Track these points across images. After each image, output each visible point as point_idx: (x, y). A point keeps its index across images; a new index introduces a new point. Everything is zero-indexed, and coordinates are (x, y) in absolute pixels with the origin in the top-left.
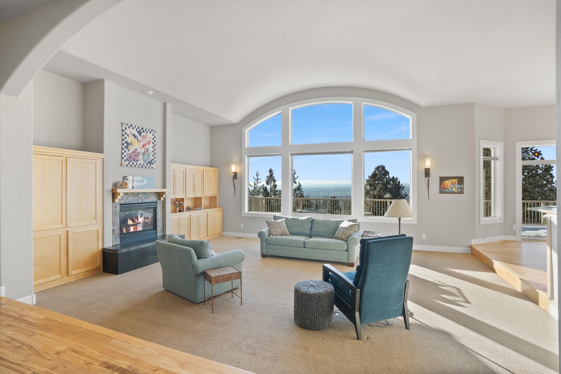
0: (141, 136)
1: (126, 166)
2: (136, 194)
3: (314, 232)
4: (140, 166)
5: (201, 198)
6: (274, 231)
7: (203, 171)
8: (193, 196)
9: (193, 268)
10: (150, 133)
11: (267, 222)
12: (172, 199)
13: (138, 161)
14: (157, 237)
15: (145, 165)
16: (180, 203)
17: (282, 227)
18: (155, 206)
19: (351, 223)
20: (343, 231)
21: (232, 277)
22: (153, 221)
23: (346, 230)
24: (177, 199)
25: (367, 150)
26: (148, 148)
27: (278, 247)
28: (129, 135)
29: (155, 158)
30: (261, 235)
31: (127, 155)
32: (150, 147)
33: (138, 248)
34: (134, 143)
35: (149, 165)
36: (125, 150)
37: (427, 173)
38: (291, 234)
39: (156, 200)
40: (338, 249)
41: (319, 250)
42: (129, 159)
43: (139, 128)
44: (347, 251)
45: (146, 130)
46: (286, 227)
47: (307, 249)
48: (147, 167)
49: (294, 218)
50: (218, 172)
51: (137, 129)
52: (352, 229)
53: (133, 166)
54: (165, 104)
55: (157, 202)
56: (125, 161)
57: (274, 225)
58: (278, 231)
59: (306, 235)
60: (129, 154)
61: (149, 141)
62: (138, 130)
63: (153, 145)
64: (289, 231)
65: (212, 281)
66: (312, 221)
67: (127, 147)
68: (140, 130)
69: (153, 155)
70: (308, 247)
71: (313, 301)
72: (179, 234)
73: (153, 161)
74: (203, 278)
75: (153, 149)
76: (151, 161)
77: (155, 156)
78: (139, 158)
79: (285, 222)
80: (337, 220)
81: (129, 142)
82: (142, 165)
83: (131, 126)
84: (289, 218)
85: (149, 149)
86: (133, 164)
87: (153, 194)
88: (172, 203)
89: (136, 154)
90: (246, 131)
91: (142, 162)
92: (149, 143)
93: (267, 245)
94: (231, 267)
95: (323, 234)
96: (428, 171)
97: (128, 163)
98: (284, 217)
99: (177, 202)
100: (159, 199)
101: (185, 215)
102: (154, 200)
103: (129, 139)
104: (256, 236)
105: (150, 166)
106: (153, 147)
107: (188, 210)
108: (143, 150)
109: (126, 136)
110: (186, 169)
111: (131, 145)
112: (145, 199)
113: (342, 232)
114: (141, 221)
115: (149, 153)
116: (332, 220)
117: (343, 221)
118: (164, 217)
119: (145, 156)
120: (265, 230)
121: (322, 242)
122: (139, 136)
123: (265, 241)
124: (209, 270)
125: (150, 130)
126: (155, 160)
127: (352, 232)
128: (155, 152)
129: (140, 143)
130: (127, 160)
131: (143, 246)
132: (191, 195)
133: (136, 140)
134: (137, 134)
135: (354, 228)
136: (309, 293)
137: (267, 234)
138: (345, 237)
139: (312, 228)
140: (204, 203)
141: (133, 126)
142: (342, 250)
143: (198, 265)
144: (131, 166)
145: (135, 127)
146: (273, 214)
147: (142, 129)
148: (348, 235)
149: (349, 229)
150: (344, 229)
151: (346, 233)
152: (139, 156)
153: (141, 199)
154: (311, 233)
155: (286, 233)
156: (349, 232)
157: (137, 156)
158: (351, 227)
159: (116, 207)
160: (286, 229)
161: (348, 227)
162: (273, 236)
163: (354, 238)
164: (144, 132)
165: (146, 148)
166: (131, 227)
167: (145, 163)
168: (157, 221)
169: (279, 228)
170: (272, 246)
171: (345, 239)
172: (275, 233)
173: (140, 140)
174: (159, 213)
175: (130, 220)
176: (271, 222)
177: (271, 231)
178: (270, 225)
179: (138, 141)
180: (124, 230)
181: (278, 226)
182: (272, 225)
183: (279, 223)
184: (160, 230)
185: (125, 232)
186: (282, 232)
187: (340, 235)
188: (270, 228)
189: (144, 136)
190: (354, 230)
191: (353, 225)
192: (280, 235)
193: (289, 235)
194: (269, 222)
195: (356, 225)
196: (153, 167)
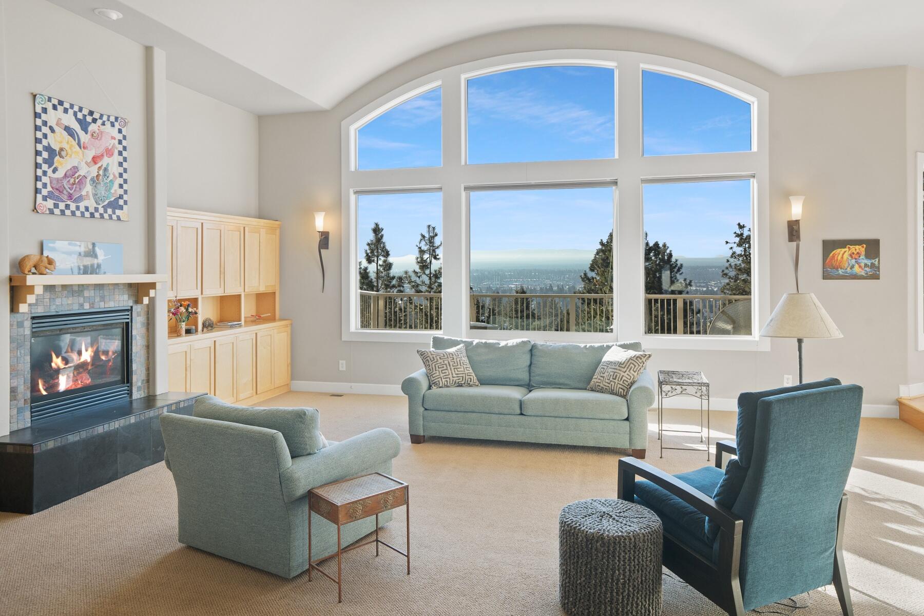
0: (86, 133)
1: (48, 212)
2: (76, 288)
3: (539, 375)
4: (87, 214)
5: (239, 296)
6: (442, 375)
7: (244, 228)
8: (220, 293)
9: (283, 485)
10: (113, 125)
11: (422, 354)
12: (169, 301)
13: (80, 199)
14: (131, 402)
15: (101, 210)
16: (190, 310)
17: (459, 366)
18: (127, 320)
19: (631, 353)
20: (615, 372)
21: (386, 501)
22: (119, 359)
23: (623, 369)
24: (180, 301)
25: (650, 177)
26: (108, 164)
27: (453, 415)
28: (56, 128)
29: (126, 192)
30: (409, 386)
31: (51, 183)
32: (112, 163)
33: (88, 435)
34: (69, 151)
35: (110, 211)
36: (43, 169)
37: (794, 231)
38: (483, 382)
39: (131, 303)
40: (607, 417)
41: (557, 419)
42: (57, 193)
43: (81, 109)
44: (627, 419)
45: (101, 116)
46: (469, 366)
47: (529, 418)
48: (106, 216)
49: (486, 343)
50: (278, 231)
51: (75, 114)
52: (635, 366)
53: (68, 212)
54: (148, 51)
55: (131, 309)
56: (45, 198)
57: (440, 361)
58: (451, 376)
59: (518, 384)
60: (54, 182)
61: (110, 147)
62: (80, 116)
63: (121, 159)
64: (476, 376)
65: (340, 516)
66: (531, 350)
67: (49, 162)
68: (85, 116)
69: (121, 186)
70: (529, 413)
71: (619, 556)
72: (188, 391)
73: (121, 202)
74: (306, 508)
75: (121, 170)
76: (117, 200)
77: (125, 187)
78: (84, 193)
79: (464, 354)
80: (592, 345)
81: (56, 147)
82: (92, 210)
83: (61, 103)
84: (474, 343)
85: (109, 168)
86: (67, 207)
87: (122, 287)
88: (169, 311)
89: (75, 181)
90: (353, 129)
91: (91, 203)
92: (109, 152)
93: (426, 412)
94: (376, 475)
95: (562, 381)
96: (795, 227)
97: (54, 204)
98: (462, 342)
99: (182, 309)
100: (138, 301)
101: (202, 340)
102: (125, 304)
103: (55, 141)
104: (397, 389)
105: (114, 213)
106: (121, 164)
107: (207, 328)
108: (94, 171)
109: (45, 130)
110: (202, 224)
111: (61, 157)
112: (101, 301)
113: (612, 374)
114: (89, 360)
115: (109, 179)
116: (582, 345)
117: (609, 347)
118: (150, 347)
119: (98, 186)
120: (419, 373)
121: (566, 401)
122: (81, 133)
123: (421, 401)
124: (321, 486)
125: (112, 119)
126: (125, 197)
127: (635, 374)
128: (125, 176)
129: (86, 151)
130: (50, 196)
131: (100, 429)
132: (214, 289)
133: (75, 143)
134: (76, 126)
135: (641, 365)
136: (608, 536)
137: (424, 384)
138: (619, 386)
139: (532, 366)
140: (247, 309)
141: (67, 105)
142: (616, 417)
143: (297, 475)
144: (63, 212)
145: (72, 106)
146: (432, 334)
147: (91, 113)
148: (627, 382)
149: (629, 366)
150: (617, 367)
151: (623, 376)
152: (84, 186)
153: (91, 302)
154: (531, 378)
155: (469, 379)
156: (629, 373)
157: (78, 186)
158: (633, 362)
159: (20, 325)
160: (469, 370)
161: (624, 362)
162: (440, 387)
163: (645, 390)
164: (95, 123)
165: (102, 165)
166: (60, 377)
167: (99, 204)
168: (131, 359)
169: (452, 368)
170: (439, 413)
171: (621, 392)
172: (443, 380)
173: (84, 142)
174: (138, 338)
175: (57, 357)
176: (432, 355)
177: (434, 376)
178: (430, 361)
179: (79, 144)
180: (41, 387)
181: (449, 363)
182: (436, 361)
183: (453, 355)
184: (140, 384)
185: (44, 393)
186: (460, 379)
187: (607, 381)
188: (431, 367)
189: (94, 132)
190: (640, 369)
191: (638, 357)
192: (456, 385)
193: (477, 384)
194: (425, 353)
195: (644, 357)
196: (121, 217)
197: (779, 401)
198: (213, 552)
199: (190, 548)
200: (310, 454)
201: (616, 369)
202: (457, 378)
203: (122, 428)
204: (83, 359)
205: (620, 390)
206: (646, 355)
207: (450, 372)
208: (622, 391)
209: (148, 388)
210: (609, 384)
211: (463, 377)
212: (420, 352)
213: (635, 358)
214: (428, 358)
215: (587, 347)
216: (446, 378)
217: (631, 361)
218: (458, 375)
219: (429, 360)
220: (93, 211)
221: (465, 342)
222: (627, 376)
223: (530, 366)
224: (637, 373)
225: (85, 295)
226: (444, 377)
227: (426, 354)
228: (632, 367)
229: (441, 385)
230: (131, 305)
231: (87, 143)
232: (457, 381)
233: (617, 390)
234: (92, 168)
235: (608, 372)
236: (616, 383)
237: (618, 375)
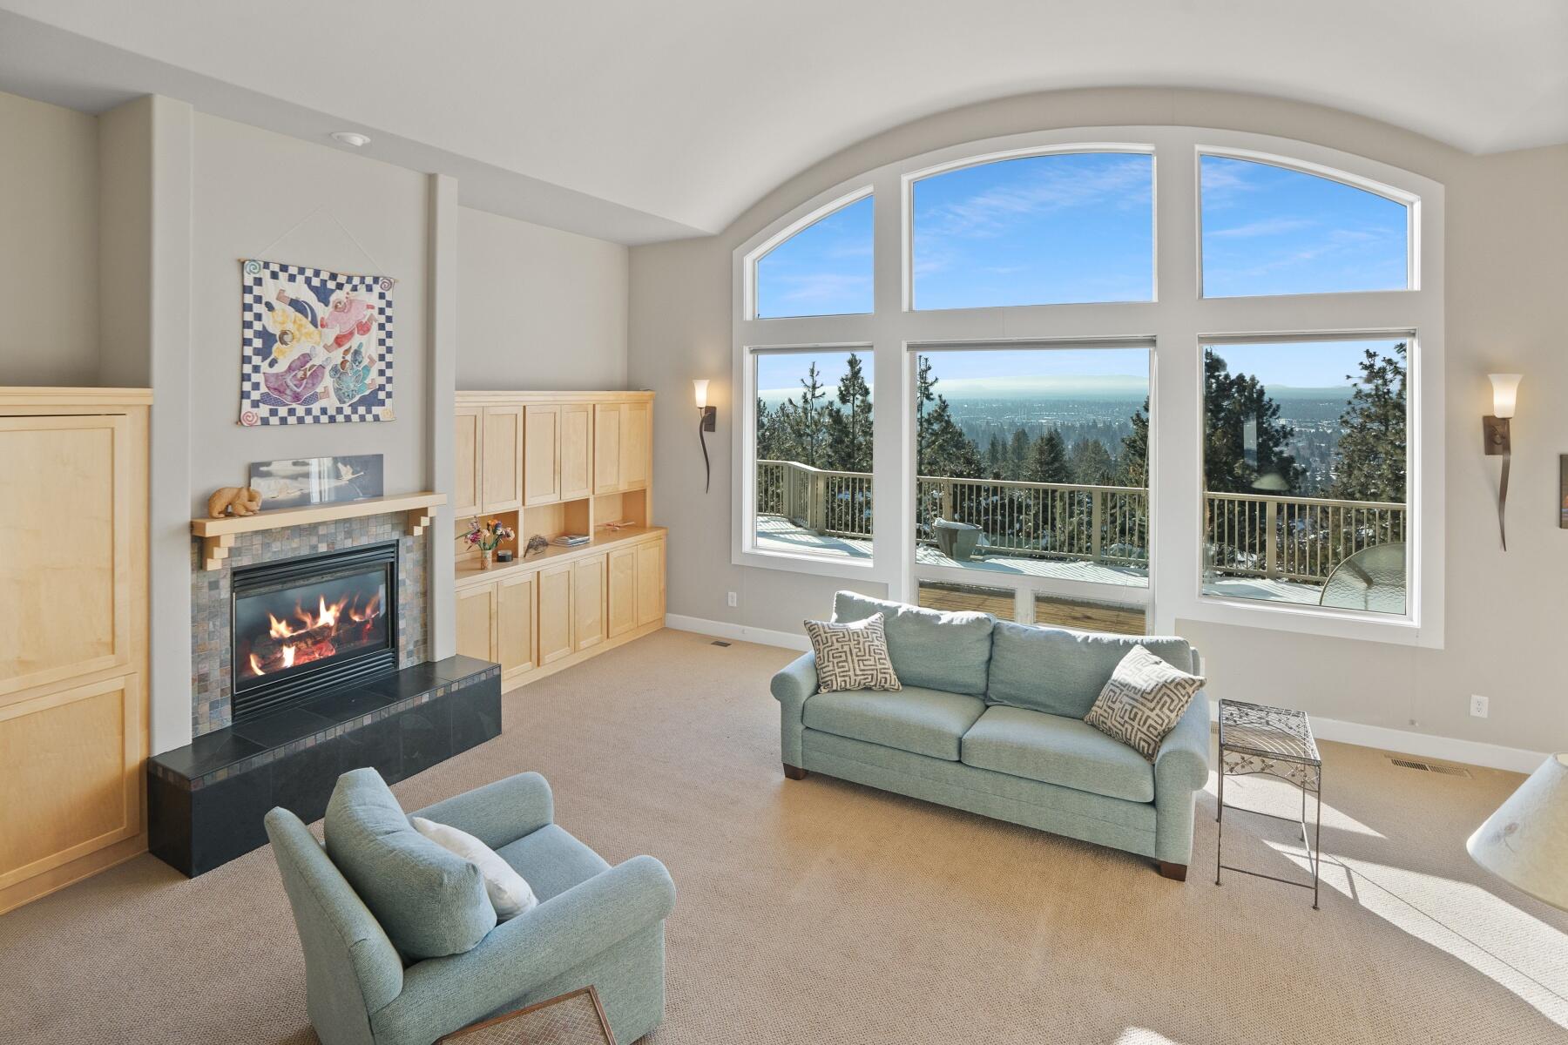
0: (327, 306)
1: (259, 423)
3: (1002, 682)
4: (324, 419)
6: (837, 670)
7: (595, 405)
8: (554, 499)
10: (369, 289)
11: (811, 629)
13: (315, 398)
15: (347, 410)
17: (867, 657)
18: (392, 560)
19: (1169, 672)
20: (1134, 707)
22: (383, 614)
23: (1149, 704)
24: (488, 518)
25: (1214, 333)
26: (361, 345)
27: (849, 745)
28: (275, 303)
29: (389, 380)
30: (781, 686)
31: (266, 381)
32: (369, 344)
34: (297, 333)
36: (254, 363)
37: (1497, 436)
38: (907, 683)
39: (395, 536)
40: (1114, 793)
41: (1023, 783)
42: (275, 395)
43: (317, 274)
44: (1153, 804)
45: (349, 280)
46: (885, 655)
47: (974, 773)
48: (356, 418)
49: (918, 614)
50: (649, 405)
51: (308, 281)
52: (1173, 701)
53: (292, 420)
54: (431, 180)
55: (396, 545)
56: (255, 404)
57: (837, 645)
58: (851, 673)
59: (966, 691)
60: (272, 379)
61: (364, 321)
62: (316, 282)
63: (382, 335)
64: (895, 670)
66: (992, 634)
67: (264, 352)
68: (324, 282)
69: (382, 373)
73: (382, 395)
75: (383, 350)
76: (374, 393)
77: (389, 373)
78: (319, 389)
79: (881, 632)
80: (1099, 636)
81: (275, 330)
82: (332, 412)
83: (284, 268)
84: (900, 612)
85: (363, 350)
86: (292, 412)
87: (380, 516)
89: (305, 374)
91: (331, 403)
92: (363, 328)
93: (808, 732)
95: (1041, 698)
96: (1499, 429)
97: (271, 410)
98: (881, 608)
99: (487, 531)
100: (408, 532)
101: (518, 573)
102: (388, 537)
103: (275, 322)
104: (763, 692)
105: (369, 411)
106: (382, 342)
107: (535, 548)
108: (337, 356)
109: (258, 308)
110: (525, 407)
111: (283, 342)
112: (345, 538)
113: (1127, 706)
114: (332, 623)
115: (363, 365)
116: (1081, 635)
117: (1128, 647)
119: (344, 378)
120: (798, 668)
122: (319, 308)
123: (800, 713)
125: (369, 281)
126: (388, 388)
127: (1173, 716)
128: (389, 358)
129: (325, 330)
130: (265, 399)
133: (306, 322)
134: (310, 298)
135: (1184, 699)
137: (807, 685)
138: (1139, 733)
139: (992, 662)
140: (598, 517)
141: (293, 270)
142: (1132, 797)
144: (283, 421)
145: (302, 271)
147: (333, 277)
148: (1156, 729)
149: (1160, 699)
150: (1138, 697)
151: (1148, 717)
152: (320, 378)
153: (330, 541)
154: (990, 685)
155: (883, 680)
156: (1160, 713)
157: (310, 381)
158: (1169, 692)
159: (214, 585)
160: (883, 664)
161: (1152, 690)
162: (834, 691)
163: (1188, 757)
164: (342, 289)
165: (350, 347)
166: (285, 649)
167: (344, 402)
168: (397, 614)
169: (856, 659)
170: (826, 738)
171: (1143, 747)
172: (839, 679)
173: (322, 318)
174: (408, 582)
175: (279, 621)
176: (825, 633)
177: (824, 670)
178: (821, 644)
179: (314, 323)
180: (253, 664)
181: (851, 650)
182: (830, 644)
183: (858, 636)
184: (411, 647)
185: (260, 673)
186: (867, 678)
187: (1119, 719)
188: (821, 655)
189: (340, 303)
190: (1183, 706)
191: (1180, 684)
192: (861, 687)
193: (896, 687)
194: (814, 629)
195: (1191, 686)
196: (380, 416)
201: (1136, 701)
202: (863, 677)
203: (350, 734)
204: (321, 622)
205: (1142, 743)
206: (1194, 681)
207: (851, 665)
208: (1146, 746)
209: (425, 651)
210: (1123, 726)
211: (872, 675)
212: (809, 625)
213: (1173, 684)
214: (819, 638)
215: (1090, 641)
216: (844, 676)
217: (1164, 690)
218: (866, 672)
219: (820, 641)
220: (334, 413)
221: (886, 607)
222: (1157, 719)
223: (990, 659)
224: (1175, 713)
225: (320, 533)
226: (842, 674)
227: (817, 630)
228: (1166, 702)
229: (834, 688)
230: (396, 538)
231: (328, 318)
232: (863, 682)
233: (1137, 741)
234: (335, 352)
235: (1121, 702)
236: (1135, 729)
237: (1140, 713)
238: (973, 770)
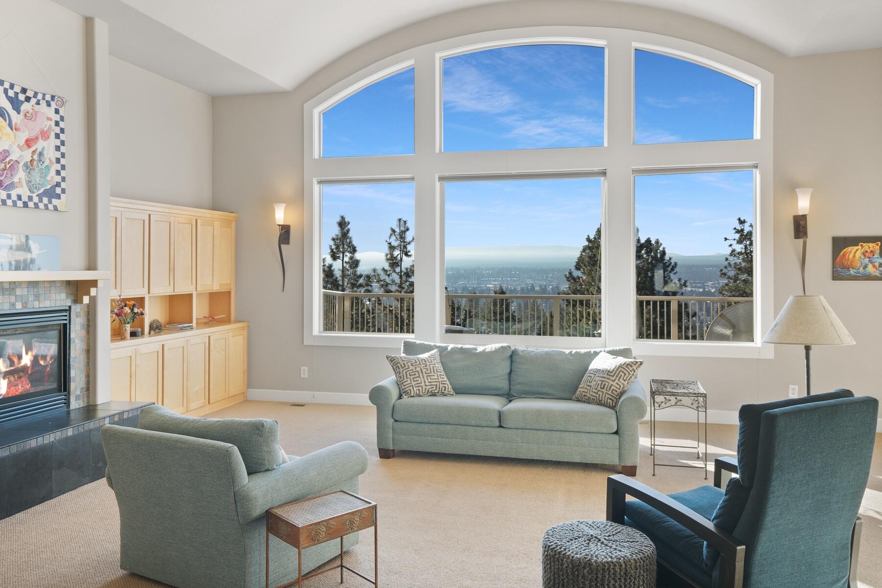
0: (19, 113)
2: (7, 286)
3: (520, 384)
4: (20, 204)
5: (191, 295)
6: (413, 383)
7: (196, 220)
8: (169, 291)
9: (238, 504)
10: (49, 104)
11: (392, 360)
12: (112, 301)
13: (12, 186)
14: (68, 412)
15: (36, 199)
16: (136, 310)
17: (433, 374)
18: (65, 321)
19: (621, 360)
20: (603, 381)
21: (352, 523)
22: (56, 365)
23: (611, 378)
24: (124, 300)
25: (642, 167)
26: (43, 148)
27: (426, 427)
29: (63, 179)
30: (377, 395)
32: (48, 146)
33: (19, 449)
35: (45, 200)
37: (800, 227)
38: (459, 391)
39: (69, 302)
40: (595, 430)
41: (540, 433)
43: (12, 86)
44: (616, 433)
45: (35, 94)
46: (443, 373)
47: (509, 431)
48: (41, 206)
49: (461, 348)
50: (234, 225)
51: (6, 91)
52: (625, 374)
54: (89, 22)
55: (69, 310)
57: (411, 368)
58: (423, 384)
59: (497, 392)
61: (46, 129)
62: (11, 93)
63: (58, 142)
64: (451, 384)
65: (301, 539)
66: (511, 356)
68: (16, 94)
69: (58, 173)
70: (510, 426)
71: (608, 585)
72: (133, 400)
73: (58, 190)
74: (264, 530)
75: (58, 155)
76: (54, 188)
77: (63, 173)
78: (16, 180)
79: (438, 360)
80: (578, 351)
82: (25, 198)
84: (449, 348)
85: (45, 152)
87: (58, 285)
88: (112, 312)
90: (317, 112)
91: (25, 192)
92: (45, 135)
93: (396, 423)
94: (341, 493)
95: (545, 390)
96: (802, 223)
98: (436, 347)
99: (127, 310)
100: (77, 300)
101: (148, 344)
102: (63, 303)
104: (364, 399)
105: (50, 202)
106: (58, 148)
107: (154, 330)
108: (27, 156)
110: (150, 215)
112: (35, 300)
113: (600, 382)
114: (29, 364)
115: (45, 164)
116: (567, 351)
117: (596, 354)
118: (90, 352)
119: (32, 173)
120: (388, 380)
121: (549, 413)
122: (13, 113)
123: (391, 412)
124: (280, 506)
125: (48, 98)
126: (63, 185)
127: (626, 383)
128: (63, 161)
129: (18, 133)
131: (33, 443)
132: (161, 288)
133: (5, 124)
134: (7, 106)
135: (632, 373)
136: (596, 561)
137: (395, 394)
138: (607, 396)
139: (512, 373)
140: (199, 309)
142: (605, 430)
143: (253, 494)
145: (2, 83)
146: (402, 339)
147: (24, 91)
148: (617, 391)
149: (618, 374)
150: (605, 375)
151: (612, 385)
152: (16, 171)
153: (24, 301)
154: (511, 387)
155: (443, 388)
156: (618, 382)
157: (9, 172)
158: (623, 370)
160: (443, 378)
161: (613, 370)
162: (412, 397)
163: (636, 400)
164: (29, 102)
165: (37, 149)
167: (33, 193)
168: (69, 365)
169: (425, 375)
170: (410, 425)
171: (610, 403)
172: (415, 389)
173: (16, 123)
174: (77, 341)
176: (402, 361)
177: (404, 384)
178: (401, 368)
179: (10, 125)
181: (421, 370)
182: (407, 367)
183: (425, 362)
184: (78, 392)
186: (433, 388)
187: (594, 390)
188: (401, 375)
189: (28, 112)
190: (631, 377)
191: (628, 365)
192: (429, 394)
193: (452, 393)
194: (395, 359)
195: (635, 365)
196: (58, 207)
197: (784, 414)
198: (158, 579)
199: (133, 575)
200: (268, 470)
201: (604, 378)
202: (430, 387)
203: (59, 441)
204: (23, 363)
205: (609, 400)
206: (637, 362)
207: (422, 380)
208: (611, 401)
209: (88, 397)
210: (597, 394)
211: (436, 385)
212: (390, 358)
213: (626, 365)
214: (399, 365)
215: (573, 353)
216: (418, 386)
217: (620, 369)
218: (432, 384)
219: (400, 367)
220: (27, 200)
221: (439, 346)
222: (617, 385)
223: (510, 373)
224: (627, 381)
225: (17, 294)
226: (416, 385)
227: (397, 360)
228: (621, 375)
229: (412, 395)
230: (70, 304)
231: (20, 124)
232: (430, 390)
233: (606, 400)
234: (26, 152)
235: (595, 381)
236: (605, 393)
237: (607, 384)
238: (509, 430)
